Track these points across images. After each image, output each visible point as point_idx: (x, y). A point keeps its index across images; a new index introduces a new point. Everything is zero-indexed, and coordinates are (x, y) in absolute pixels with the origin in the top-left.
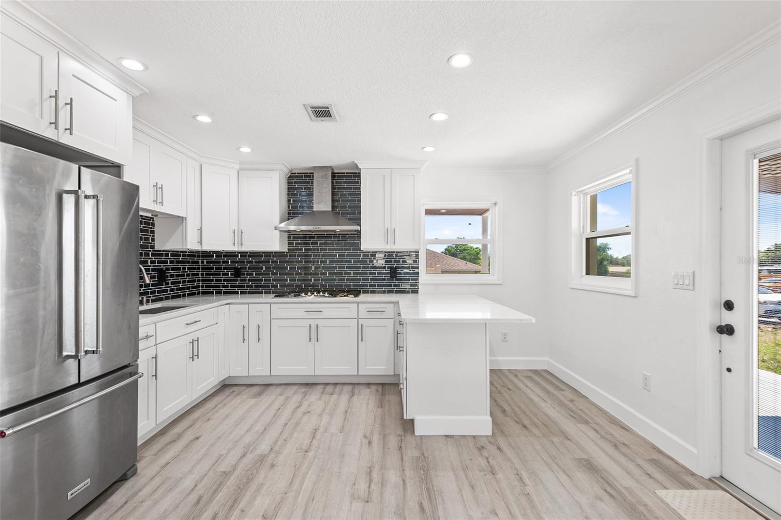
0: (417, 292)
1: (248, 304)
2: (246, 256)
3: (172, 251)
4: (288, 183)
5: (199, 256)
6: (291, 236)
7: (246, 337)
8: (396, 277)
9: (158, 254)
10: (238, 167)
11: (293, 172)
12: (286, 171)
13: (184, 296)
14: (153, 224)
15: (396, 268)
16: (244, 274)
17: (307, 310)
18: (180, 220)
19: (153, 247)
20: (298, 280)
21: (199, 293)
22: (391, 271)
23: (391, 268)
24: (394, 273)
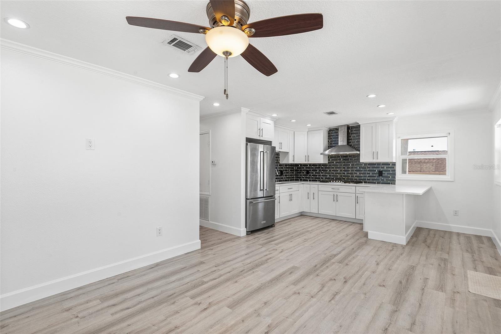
0: (395, 184)
1: (310, 184)
2: (311, 165)
3: (285, 164)
4: (329, 134)
5: (294, 166)
6: (330, 157)
7: (309, 197)
8: (382, 175)
9: (280, 165)
10: (307, 130)
11: (331, 128)
12: (327, 129)
13: (289, 180)
14: (279, 155)
15: (382, 171)
16: (310, 173)
17: (333, 188)
18: (287, 153)
19: (279, 163)
20: (332, 176)
21: (294, 180)
23: (379, 171)
24: (380, 173)
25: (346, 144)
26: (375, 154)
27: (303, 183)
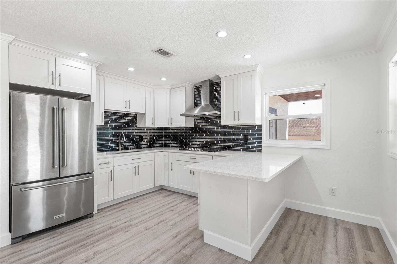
0: (261, 152)
1: (168, 152)
2: (178, 129)
3: (147, 128)
4: (194, 92)
5: (162, 130)
7: (167, 168)
8: (247, 141)
9: (140, 129)
10: (170, 87)
11: (196, 86)
12: (192, 86)
13: (154, 147)
14: (136, 117)
15: (247, 136)
16: (178, 138)
17: (190, 157)
18: (143, 115)
19: (136, 126)
21: (162, 146)
22: (244, 137)
23: (244, 136)
24: (246, 138)
25: (209, 103)
26: (236, 114)
27: (162, 150)
